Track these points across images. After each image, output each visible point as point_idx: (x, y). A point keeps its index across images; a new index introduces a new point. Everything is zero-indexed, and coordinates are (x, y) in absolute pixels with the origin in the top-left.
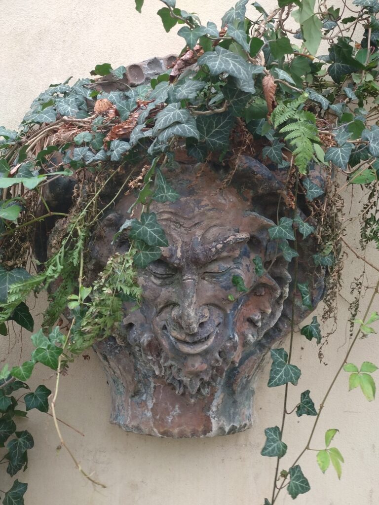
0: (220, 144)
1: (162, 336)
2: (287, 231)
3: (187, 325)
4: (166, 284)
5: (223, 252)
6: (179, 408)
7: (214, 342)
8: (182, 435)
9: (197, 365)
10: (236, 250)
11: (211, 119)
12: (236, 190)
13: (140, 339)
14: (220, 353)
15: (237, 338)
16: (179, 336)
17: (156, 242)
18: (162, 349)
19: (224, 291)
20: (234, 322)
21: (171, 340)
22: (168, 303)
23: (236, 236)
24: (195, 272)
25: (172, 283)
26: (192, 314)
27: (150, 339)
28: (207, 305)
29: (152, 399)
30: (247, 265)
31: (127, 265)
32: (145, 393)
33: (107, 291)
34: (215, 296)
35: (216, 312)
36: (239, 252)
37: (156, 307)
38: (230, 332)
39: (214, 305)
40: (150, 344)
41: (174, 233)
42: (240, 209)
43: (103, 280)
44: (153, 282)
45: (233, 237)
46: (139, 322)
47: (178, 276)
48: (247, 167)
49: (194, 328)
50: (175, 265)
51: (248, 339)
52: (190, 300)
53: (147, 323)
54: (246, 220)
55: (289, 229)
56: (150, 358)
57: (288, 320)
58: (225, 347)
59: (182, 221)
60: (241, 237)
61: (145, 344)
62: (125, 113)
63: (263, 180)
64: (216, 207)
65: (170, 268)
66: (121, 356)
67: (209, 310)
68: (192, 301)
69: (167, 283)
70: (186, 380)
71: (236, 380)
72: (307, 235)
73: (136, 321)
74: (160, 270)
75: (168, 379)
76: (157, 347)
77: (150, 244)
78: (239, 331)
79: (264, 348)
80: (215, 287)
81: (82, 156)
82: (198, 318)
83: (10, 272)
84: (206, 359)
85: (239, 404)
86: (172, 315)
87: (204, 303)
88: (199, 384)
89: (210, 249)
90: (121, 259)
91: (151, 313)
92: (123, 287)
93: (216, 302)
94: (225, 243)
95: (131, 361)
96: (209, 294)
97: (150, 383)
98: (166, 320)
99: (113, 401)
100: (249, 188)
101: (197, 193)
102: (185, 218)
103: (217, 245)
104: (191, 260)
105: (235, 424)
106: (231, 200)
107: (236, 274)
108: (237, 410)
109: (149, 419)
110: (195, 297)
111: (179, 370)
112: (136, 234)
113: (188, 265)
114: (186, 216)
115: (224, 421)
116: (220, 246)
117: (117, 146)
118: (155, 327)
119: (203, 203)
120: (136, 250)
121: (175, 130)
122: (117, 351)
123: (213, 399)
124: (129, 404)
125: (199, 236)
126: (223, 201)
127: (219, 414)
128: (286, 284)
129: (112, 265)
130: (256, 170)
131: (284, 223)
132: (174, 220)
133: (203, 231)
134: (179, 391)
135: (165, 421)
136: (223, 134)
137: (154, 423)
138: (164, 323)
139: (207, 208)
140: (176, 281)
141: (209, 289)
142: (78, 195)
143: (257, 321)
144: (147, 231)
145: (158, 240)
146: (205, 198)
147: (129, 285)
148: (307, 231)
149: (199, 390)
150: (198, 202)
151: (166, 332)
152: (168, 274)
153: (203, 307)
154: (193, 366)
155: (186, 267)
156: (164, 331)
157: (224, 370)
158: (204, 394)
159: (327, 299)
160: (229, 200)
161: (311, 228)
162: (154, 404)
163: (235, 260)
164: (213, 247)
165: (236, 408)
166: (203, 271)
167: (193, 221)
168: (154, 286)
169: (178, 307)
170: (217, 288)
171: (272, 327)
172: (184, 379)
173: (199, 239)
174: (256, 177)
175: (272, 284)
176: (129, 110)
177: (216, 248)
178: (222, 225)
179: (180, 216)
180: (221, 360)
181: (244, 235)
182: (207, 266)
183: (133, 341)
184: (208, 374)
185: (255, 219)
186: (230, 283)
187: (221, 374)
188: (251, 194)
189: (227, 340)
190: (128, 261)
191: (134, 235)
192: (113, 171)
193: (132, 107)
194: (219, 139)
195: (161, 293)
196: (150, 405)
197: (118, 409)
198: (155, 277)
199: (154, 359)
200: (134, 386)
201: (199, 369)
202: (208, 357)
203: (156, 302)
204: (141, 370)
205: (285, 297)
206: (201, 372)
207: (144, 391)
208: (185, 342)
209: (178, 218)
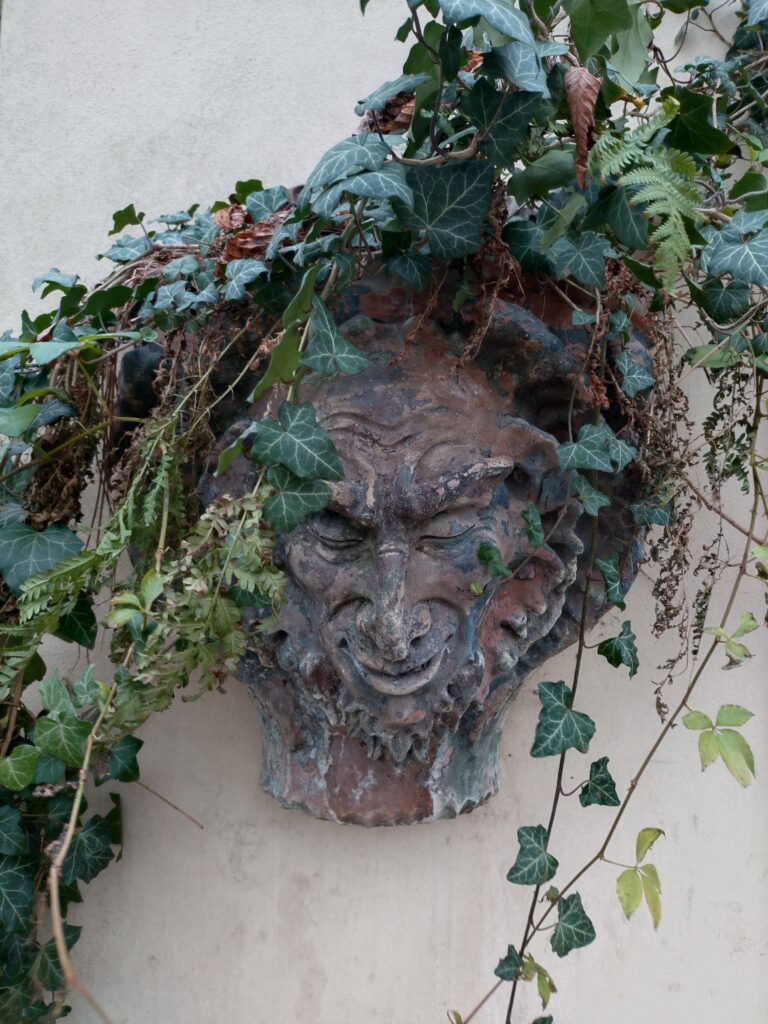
0: (461, 243)
1: (340, 659)
2: (596, 454)
3: (386, 645)
4: (347, 560)
5: (461, 495)
6: (375, 776)
7: (439, 670)
8: (379, 822)
9: (406, 713)
10: (485, 491)
11: (441, 178)
12: (485, 373)
13: (299, 661)
14: (449, 689)
15: (482, 660)
16: (370, 663)
17: (315, 469)
18: (339, 681)
19: (461, 573)
20: (476, 630)
21: (356, 669)
22: (351, 597)
23: (486, 464)
24: (403, 537)
25: (358, 557)
26: (398, 622)
27: (316, 662)
28: (427, 600)
29: (327, 758)
30: (503, 523)
31: (249, 523)
32: (314, 746)
33: (194, 585)
34: (443, 584)
35: (446, 613)
36: (490, 497)
37: (328, 603)
38: (469, 652)
39: (440, 600)
40: (317, 672)
41: (360, 458)
42: (492, 411)
43: (188, 560)
44: (320, 556)
45: (482, 465)
46: (298, 629)
47: (369, 544)
48: (510, 321)
49: (400, 651)
50: (363, 523)
51: (503, 661)
52: (392, 594)
53: (311, 631)
54: (503, 434)
55: (600, 448)
56: (318, 696)
57: (572, 621)
58: (461, 677)
59: (376, 432)
60: (497, 465)
61: (308, 672)
62: (263, 215)
63: (540, 352)
64: (445, 405)
65: (352, 528)
66: (270, 684)
67: (430, 610)
68: (396, 595)
69: (348, 557)
70: (386, 738)
71: (475, 726)
72: (625, 464)
73: (291, 628)
74: (334, 533)
75: (353, 730)
76: (330, 677)
77: (301, 473)
78: (485, 645)
79: (525, 670)
80: (442, 566)
81: (172, 300)
82: (409, 630)
83: (41, 534)
84: (424, 701)
85: (478, 762)
86: (358, 623)
87: (421, 597)
88: (409, 743)
89: (434, 490)
90: (234, 509)
91: (319, 614)
92: (238, 574)
93: (445, 595)
94: (463, 477)
95: (287, 693)
96: (431, 579)
97: (323, 730)
98: (346, 630)
99: (264, 752)
100: (511, 370)
101: (407, 377)
102: (382, 427)
103: (447, 481)
104: (395, 513)
105: (472, 798)
106: (476, 393)
107: (484, 540)
108: (476, 772)
109: (321, 792)
110: (402, 588)
111: (373, 719)
112: (268, 451)
113: (389, 523)
114: (386, 423)
115: (453, 795)
116: (454, 484)
117: (239, 270)
118: (327, 640)
119: (420, 397)
120: (269, 488)
121: (352, 185)
122: (262, 675)
123: (435, 758)
124: (289, 762)
125: (412, 463)
126: (460, 394)
127: (445, 783)
128: (573, 557)
129: (213, 524)
130: (527, 330)
131: (587, 436)
132: (361, 430)
133: (419, 453)
134: (373, 753)
135: (350, 797)
136: (467, 218)
137: (330, 801)
138: (341, 635)
139: (429, 405)
140: (365, 555)
141: (430, 569)
142: (166, 379)
143: (521, 628)
144: (293, 444)
145: (320, 465)
146: (424, 387)
147: (253, 569)
148: (624, 457)
149: (410, 752)
150: (410, 395)
151: (346, 652)
152: (349, 541)
153: (420, 605)
154: (400, 715)
155: (384, 526)
156: (343, 649)
157: (457, 718)
158: (420, 758)
159: (660, 590)
160: (471, 392)
161: (632, 451)
162: (330, 767)
163: (482, 512)
164: (440, 485)
165: (473, 769)
166: (418, 534)
167: (400, 431)
168: (322, 564)
169: (368, 606)
170: (448, 567)
171: (544, 635)
172: (383, 735)
173: (412, 468)
174: (527, 344)
175: (550, 559)
176: (271, 208)
177: (447, 488)
178: (457, 441)
179: (373, 422)
180: (452, 701)
181: (502, 463)
182: (428, 524)
183: (286, 664)
184: (427, 726)
185: (520, 432)
186: (473, 557)
187: (452, 726)
188: (514, 381)
189: (465, 665)
190: (250, 513)
191: (263, 453)
192: (236, 329)
193: (277, 203)
194: (460, 231)
195: (337, 578)
196: (324, 768)
197: (271, 767)
198: (324, 545)
199: (325, 699)
200: (293, 736)
201: (410, 721)
202: (428, 697)
203: (326, 593)
204: (306, 709)
205: (571, 580)
206: (414, 724)
207: (312, 743)
208: (382, 674)
209: (368, 427)
